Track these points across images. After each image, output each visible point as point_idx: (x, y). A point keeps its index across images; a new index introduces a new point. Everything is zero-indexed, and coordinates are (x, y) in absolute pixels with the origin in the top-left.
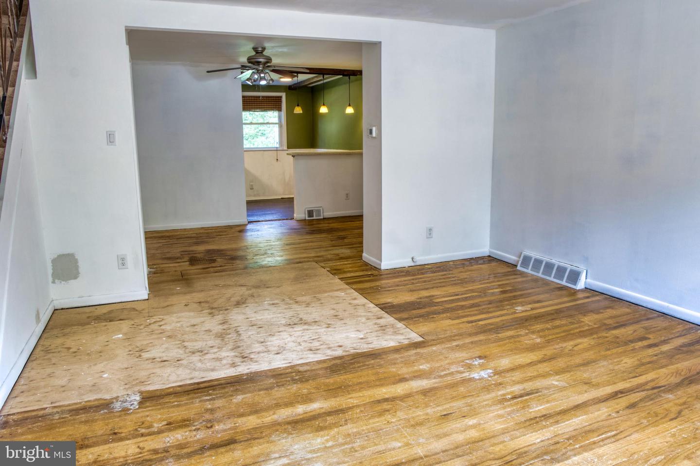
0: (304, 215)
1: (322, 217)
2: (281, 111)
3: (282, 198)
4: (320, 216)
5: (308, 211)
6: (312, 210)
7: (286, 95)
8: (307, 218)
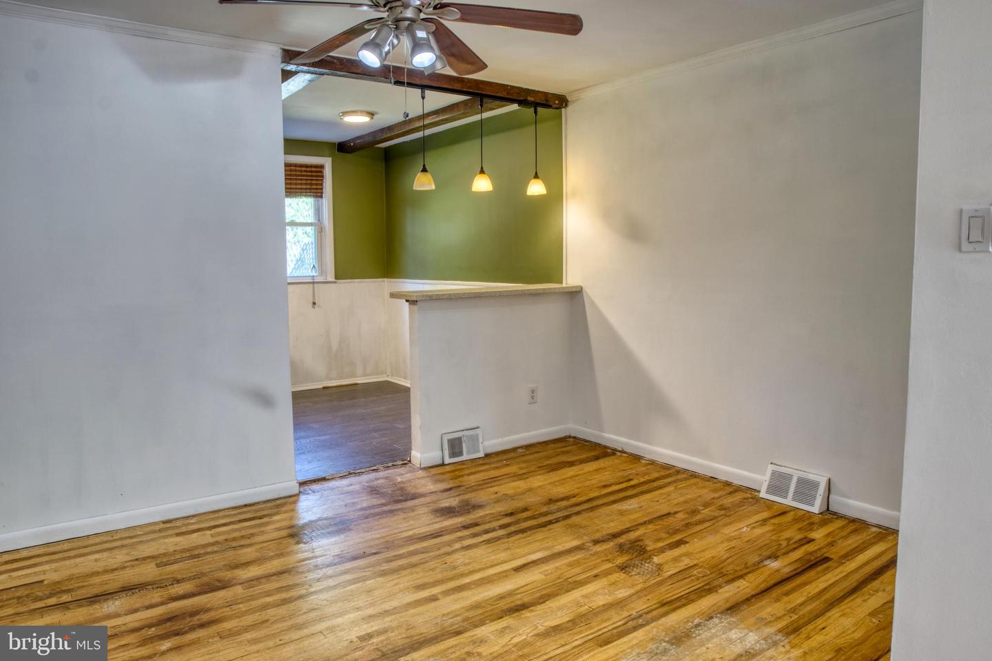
0: (439, 453)
1: (481, 454)
2: (321, 197)
3: (324, 388)
4: (479, 451)
5: (448, 440)
6: (460, 439)
7: (333, 162)
8: (448, 460)
